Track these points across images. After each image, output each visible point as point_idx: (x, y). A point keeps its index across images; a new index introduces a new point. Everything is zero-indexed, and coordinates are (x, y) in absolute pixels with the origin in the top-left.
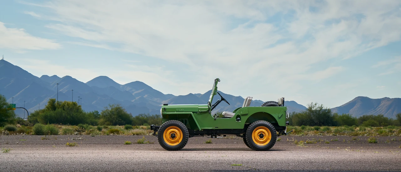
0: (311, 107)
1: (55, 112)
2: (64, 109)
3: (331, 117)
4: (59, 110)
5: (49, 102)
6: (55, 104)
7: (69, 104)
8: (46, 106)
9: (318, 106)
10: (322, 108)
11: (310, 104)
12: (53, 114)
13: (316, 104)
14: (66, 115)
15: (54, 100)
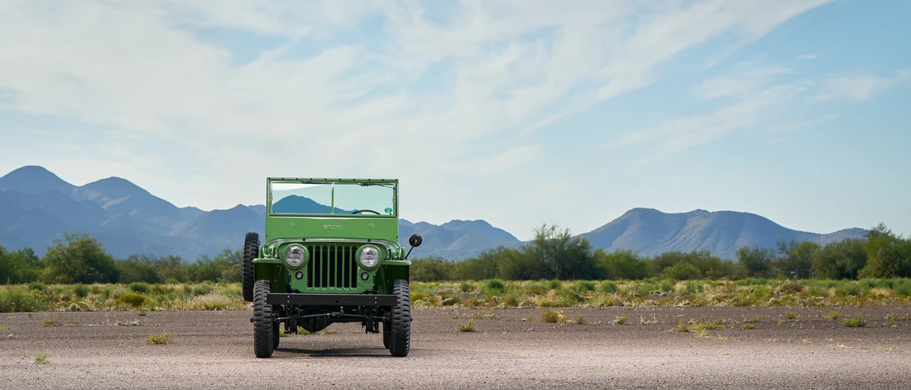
0: (543, 234)
3: (591, 258)
9: (558, 233)
10: (569, 235)
11: (540, 227)
13: (553, 228)
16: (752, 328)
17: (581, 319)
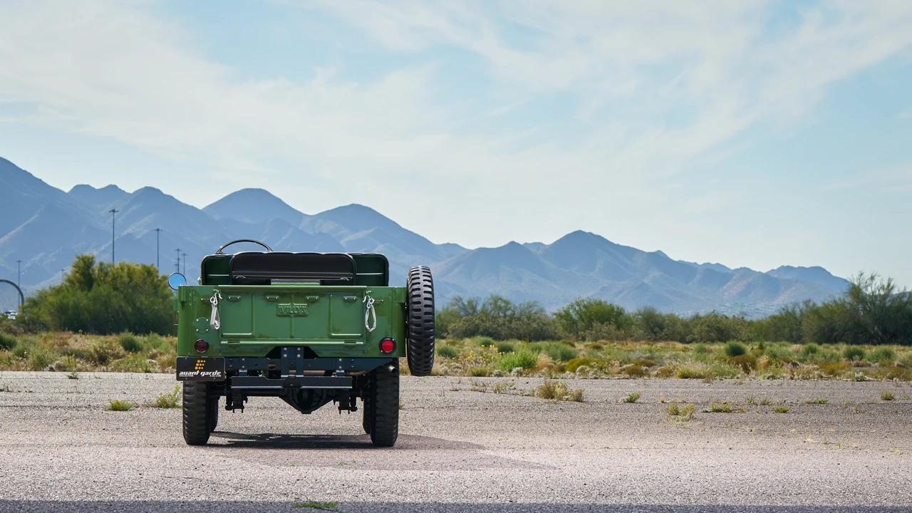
0: (859, 285)
1: (90, 294)
2: (116, 289)
4: (102, 290)
5: (76, 266)
6: (93, 271)
7: (134, 269)
8: (66, 277)
9: (879, 284)
10: (892, 288)
12: (84, 302)
13: (872, 278)
14: (123, 304)
15: (89, 259)
16: (785, 412)
17: (580, 394)
